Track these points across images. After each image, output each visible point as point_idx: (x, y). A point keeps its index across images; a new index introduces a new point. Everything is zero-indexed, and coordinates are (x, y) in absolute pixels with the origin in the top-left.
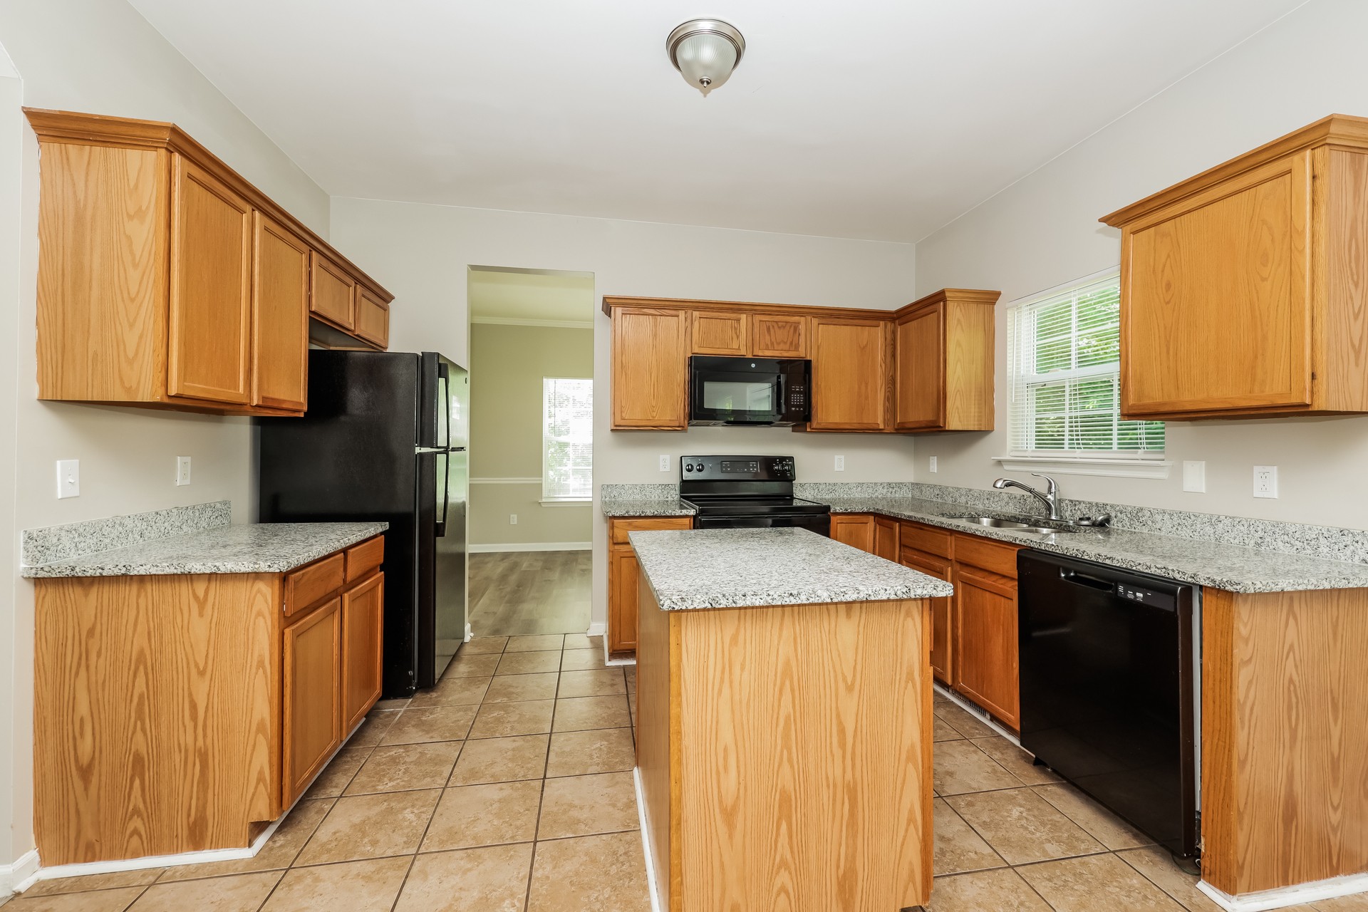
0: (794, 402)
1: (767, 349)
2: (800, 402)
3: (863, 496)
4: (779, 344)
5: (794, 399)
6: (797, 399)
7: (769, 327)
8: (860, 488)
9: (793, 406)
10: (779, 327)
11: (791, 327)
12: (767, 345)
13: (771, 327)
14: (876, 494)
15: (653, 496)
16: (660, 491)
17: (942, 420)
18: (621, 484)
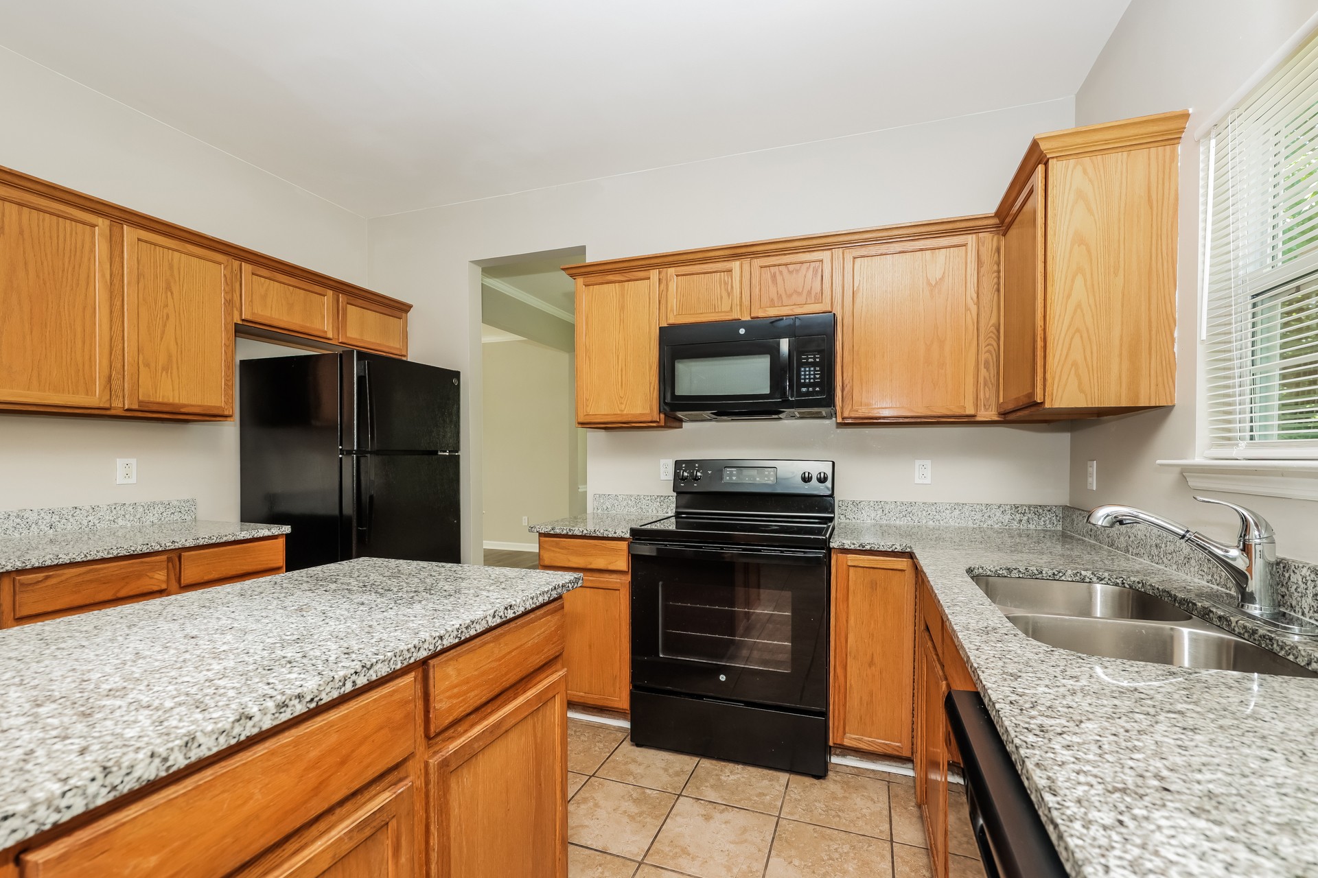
0: (805, 379)
1: (773, 306)
2: (815, 378)
3: (963, 524)
4: (790, 296)
5: (805, 375)
6: (810, 375)
7: (775, 273)
8: (957, 512)
9: (805, 385)
10: (790, 272)
11: (808, 268)
12: (772, 300)
13: (778, 273)
14: (989, 522)
15: (650, 511)
16: (658, 504)
17: (1039, 391)
18: (614, 494)
